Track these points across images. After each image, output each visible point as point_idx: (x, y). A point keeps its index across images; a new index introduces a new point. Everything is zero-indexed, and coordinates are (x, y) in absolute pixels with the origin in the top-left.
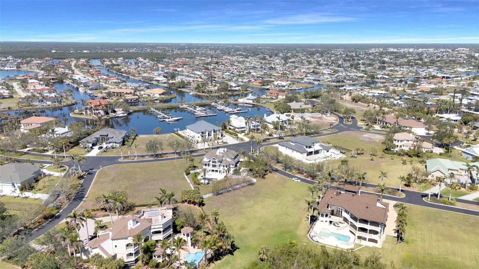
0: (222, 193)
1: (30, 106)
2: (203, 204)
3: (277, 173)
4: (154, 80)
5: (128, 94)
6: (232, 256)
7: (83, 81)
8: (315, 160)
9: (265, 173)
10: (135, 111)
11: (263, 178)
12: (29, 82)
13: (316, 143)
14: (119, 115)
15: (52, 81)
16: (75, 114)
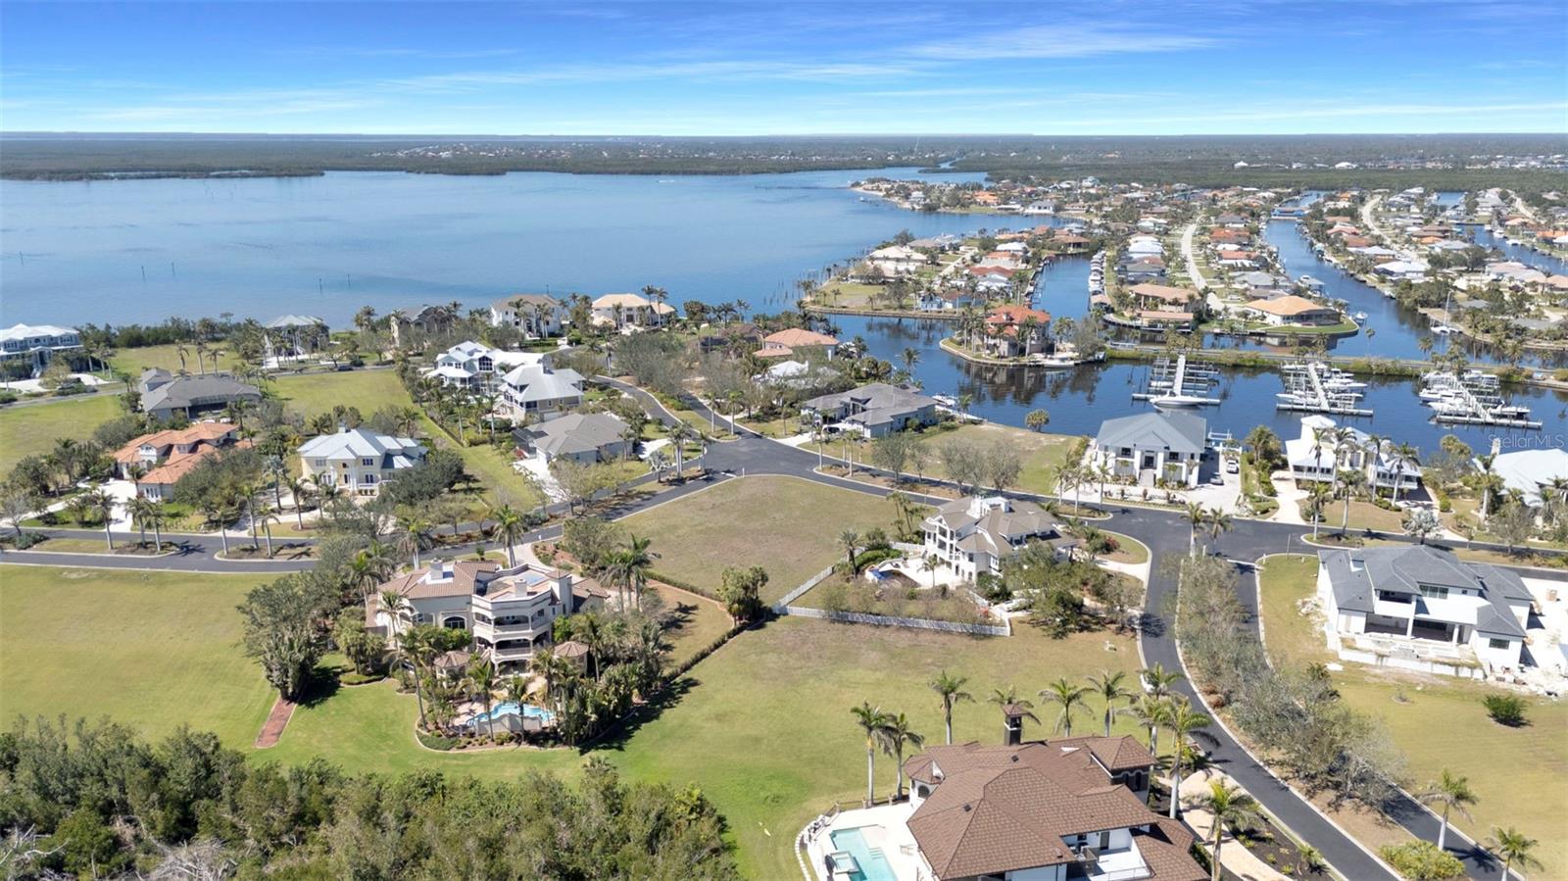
1: (902, 307)
2: (761, 626)
3: (1139, 644)
4: (1376, 271)
5: (1170, 304)
6: (578, 754)
7: (1135, 256)
8: (1381, 656)
9: (1096, 624)
10: (1123, 359)
11: (1060, 634)
12: (1000, 247)
13: (1464, 592)
14: (1048, 362)
15: (1071, 250)
16: (952, 340)
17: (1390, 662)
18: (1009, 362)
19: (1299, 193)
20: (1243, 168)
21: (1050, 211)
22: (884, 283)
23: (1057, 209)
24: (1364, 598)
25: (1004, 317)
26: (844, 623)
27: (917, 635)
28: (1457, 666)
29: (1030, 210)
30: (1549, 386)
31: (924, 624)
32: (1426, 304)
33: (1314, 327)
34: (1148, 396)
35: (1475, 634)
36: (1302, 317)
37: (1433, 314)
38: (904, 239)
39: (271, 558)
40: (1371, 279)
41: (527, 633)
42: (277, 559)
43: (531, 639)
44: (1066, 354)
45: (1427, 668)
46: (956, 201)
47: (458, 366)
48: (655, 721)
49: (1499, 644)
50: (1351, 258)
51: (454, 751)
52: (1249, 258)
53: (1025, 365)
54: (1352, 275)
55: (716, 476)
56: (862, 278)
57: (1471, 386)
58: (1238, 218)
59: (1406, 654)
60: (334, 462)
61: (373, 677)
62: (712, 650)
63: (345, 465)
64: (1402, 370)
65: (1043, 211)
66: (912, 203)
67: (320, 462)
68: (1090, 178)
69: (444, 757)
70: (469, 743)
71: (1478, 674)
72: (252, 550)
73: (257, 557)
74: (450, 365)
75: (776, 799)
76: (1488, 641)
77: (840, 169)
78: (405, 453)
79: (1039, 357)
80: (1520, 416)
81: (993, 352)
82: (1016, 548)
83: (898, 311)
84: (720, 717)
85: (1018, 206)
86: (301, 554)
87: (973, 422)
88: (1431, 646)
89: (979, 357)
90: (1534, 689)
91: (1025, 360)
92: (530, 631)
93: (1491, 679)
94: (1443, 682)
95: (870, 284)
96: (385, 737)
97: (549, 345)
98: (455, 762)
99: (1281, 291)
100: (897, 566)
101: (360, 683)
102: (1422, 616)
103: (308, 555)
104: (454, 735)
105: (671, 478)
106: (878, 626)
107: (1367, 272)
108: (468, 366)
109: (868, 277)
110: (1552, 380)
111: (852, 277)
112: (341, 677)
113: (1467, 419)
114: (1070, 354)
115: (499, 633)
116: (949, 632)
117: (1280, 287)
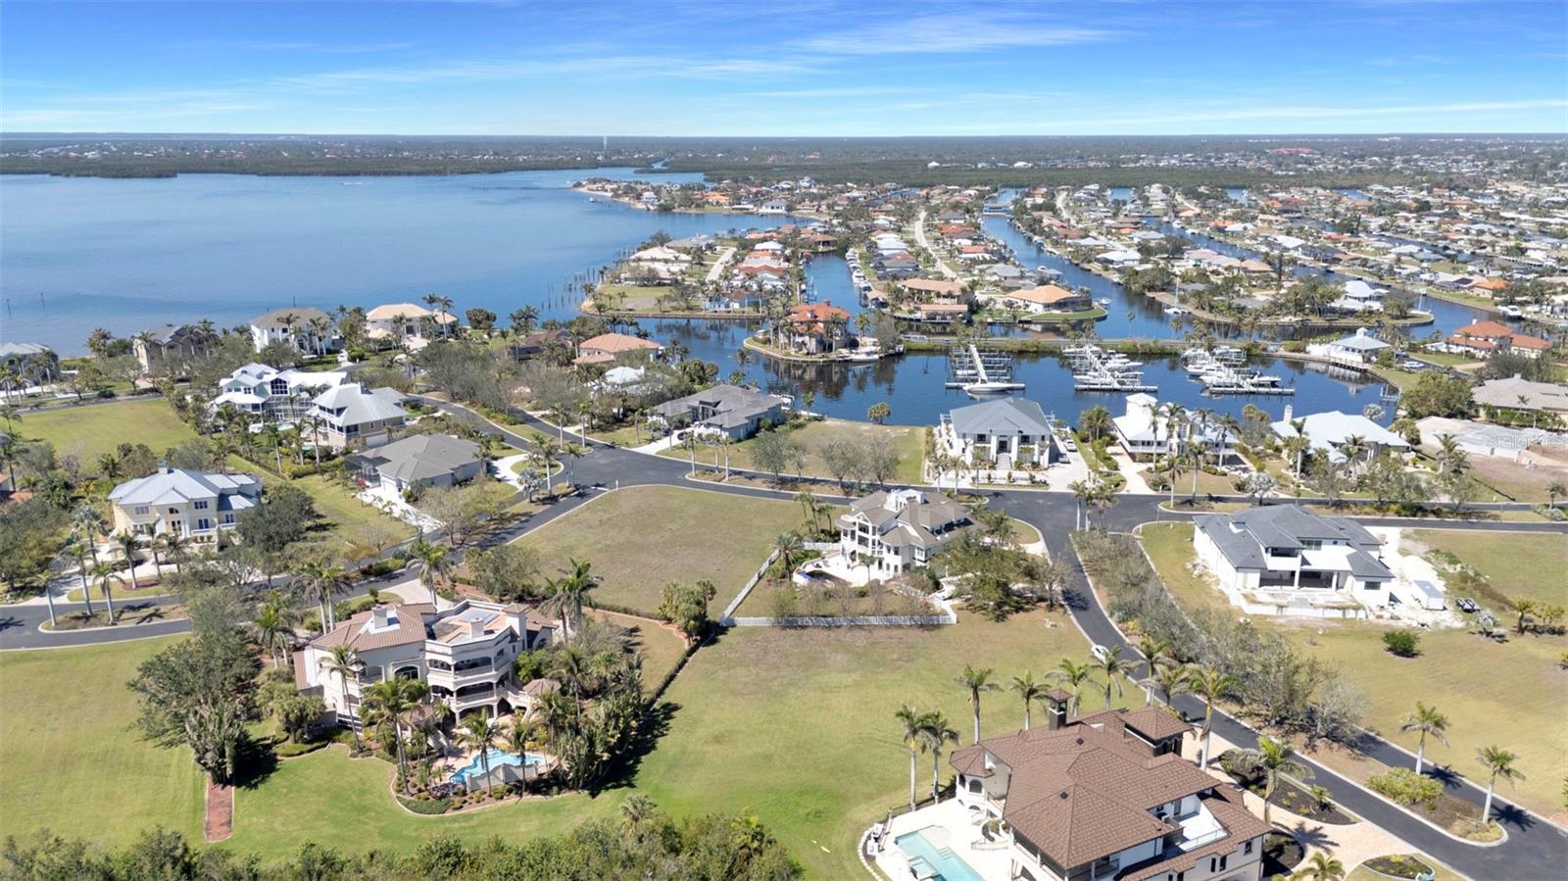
0: (803, 627)
1: (689, 308)
2: (714, 641)
3: (1073, 617)
4: (1097, 260)
5: (944, 297)
6: (589, 798)
7: (885, 253)
8: (1281, 607)
9: (1027, 603)
10: (919, 351)
11: (1001, 617)
12: (758, 246)
13: (1335, 543)
14: (854, 357)
15: (821, 248)
16: (756, 340)
17: (1288, 612)
18: (819, 358)
19: (996, 190)
20: (936, 167)
21: (782, 211)
22: (659, 285)
23: (790, 209)
24: (1257, 555)
25: (809, 315)
26: (795, 628)
27: (870, 631)
28: (1344, 609)
29: (764, 210)
30: (1281, 357)
31: (874, 620)
32: (1152, 288)
33: (1071, 313)
34: (961, 384)
35: (1350, 578)
36: (1061, 305)
37: (1160, 297)
38: (661, 240)
39: (113, 624)
40: (1096, 267)
41: (490, 676)
42: (121, 625)
43: (494, 681)
44: (868, 348)
45: (1319, 613)
46: (689, 202)
47: (247, 390)
48: (653, 752)
49: (1372, 586)
50: (1069, 249)
51: (449, 814)
52: (987, 251)
53: (834, 361)
54: (1077, 265)
55: (587, 491)
56: (637, 279)
57: (1222, 359)
58: (956, 215)
59: (1301, 603)
60: (160, 508)
61: (316, 744)
62: (677, 671)
63: (172, 511)
64: (1163, 349)
65: (775, 211)
66: (646, 203)
67: (142, 509)
68: (807, 179)
69: (443, 821)
70: (465, 802)
71: (1361, 614)
72: (87, 618)
73: (96, 625)
74: (238, 390)
75: (818, 814)
76: (1363, 584)
77: (552, 169)
78: (242, 492)
79: (845, 352)
80: (1273, 384)
81: (801, 350)
82: (939, 538)
83: (687, 313)
84: (718, 739)
85: (751, 206)
86: (151, 616)
87: (816, 419)
88: (1316, 594)
89: (789, 354)
90: (1409, 622)
91: (833, 356)
92: (494, 672)
93: (1372, 617)
94: (1334, 624)
95: (645, 285)
96: (363, 810)
97: (329, 362)
98: (457, 825)
99: (1027, 281)
100: (818, 566)
101: (301, 753)
102: (1306, 567)
103: (160, 616)
104: (443, 796)
105: (541, 497)
106: (829, 628)
107: (1090, 262)
108: (259, 390)
109: (644, 279)
110: (1282, 352)
111: (626, 279)
112: (275, 749)
113: (1234, 389)
114: (873, 349)
115: (460, 679)
116: (900, 626)
117: (1027, 278)
